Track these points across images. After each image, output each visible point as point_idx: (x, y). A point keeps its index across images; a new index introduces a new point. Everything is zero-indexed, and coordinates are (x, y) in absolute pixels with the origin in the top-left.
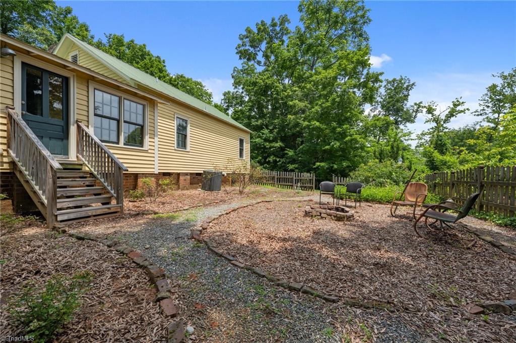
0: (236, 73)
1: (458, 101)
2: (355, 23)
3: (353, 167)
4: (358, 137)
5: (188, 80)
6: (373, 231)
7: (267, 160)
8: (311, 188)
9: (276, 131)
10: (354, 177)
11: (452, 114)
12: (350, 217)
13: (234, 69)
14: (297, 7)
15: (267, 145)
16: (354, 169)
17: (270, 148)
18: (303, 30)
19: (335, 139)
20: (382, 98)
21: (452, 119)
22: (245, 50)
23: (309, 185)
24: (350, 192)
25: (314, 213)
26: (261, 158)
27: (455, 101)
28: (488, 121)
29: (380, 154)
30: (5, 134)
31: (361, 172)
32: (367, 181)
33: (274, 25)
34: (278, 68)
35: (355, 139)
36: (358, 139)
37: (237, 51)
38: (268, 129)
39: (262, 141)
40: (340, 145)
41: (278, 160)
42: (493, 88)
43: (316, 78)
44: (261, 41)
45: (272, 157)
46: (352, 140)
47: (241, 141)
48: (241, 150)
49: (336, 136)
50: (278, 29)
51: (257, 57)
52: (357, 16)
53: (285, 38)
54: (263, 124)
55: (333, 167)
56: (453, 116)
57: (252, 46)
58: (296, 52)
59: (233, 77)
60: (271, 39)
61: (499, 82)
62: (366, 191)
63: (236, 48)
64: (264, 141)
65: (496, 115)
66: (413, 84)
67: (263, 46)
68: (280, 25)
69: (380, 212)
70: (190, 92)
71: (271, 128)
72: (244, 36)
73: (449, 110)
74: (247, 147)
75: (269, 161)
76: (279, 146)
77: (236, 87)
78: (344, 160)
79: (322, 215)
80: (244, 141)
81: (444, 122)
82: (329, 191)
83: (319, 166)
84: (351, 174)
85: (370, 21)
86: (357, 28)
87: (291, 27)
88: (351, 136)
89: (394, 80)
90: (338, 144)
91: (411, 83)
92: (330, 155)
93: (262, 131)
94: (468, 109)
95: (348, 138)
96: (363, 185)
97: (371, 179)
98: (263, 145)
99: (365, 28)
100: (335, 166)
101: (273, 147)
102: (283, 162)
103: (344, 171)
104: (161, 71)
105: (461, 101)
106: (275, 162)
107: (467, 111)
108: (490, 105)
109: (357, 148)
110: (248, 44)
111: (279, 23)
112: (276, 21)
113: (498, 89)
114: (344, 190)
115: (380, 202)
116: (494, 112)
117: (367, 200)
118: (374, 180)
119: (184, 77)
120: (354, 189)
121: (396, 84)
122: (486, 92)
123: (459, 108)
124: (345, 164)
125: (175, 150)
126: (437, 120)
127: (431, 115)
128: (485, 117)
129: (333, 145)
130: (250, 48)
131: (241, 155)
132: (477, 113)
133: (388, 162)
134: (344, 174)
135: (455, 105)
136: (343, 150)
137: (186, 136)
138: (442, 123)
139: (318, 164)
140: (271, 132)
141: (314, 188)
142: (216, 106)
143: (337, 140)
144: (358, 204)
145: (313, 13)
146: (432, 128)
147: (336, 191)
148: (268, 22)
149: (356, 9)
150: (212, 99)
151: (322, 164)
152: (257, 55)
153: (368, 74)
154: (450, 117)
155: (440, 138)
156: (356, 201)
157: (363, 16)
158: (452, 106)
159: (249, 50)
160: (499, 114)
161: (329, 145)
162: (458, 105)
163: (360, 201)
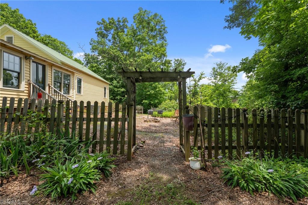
0: (92, 42)
1: (202, 73)
2: (161, 31)
3: (160, 103)
4: (162, 89)
5: (55, 41)
6: (165, 124)
7: (116, 98)
8: (141, 113)
9: (121, 82)
10: (160, 107)
11: (200, 79)
12: (159, 121)
13: (91, 39)
14: (133, 17)
15: (116, 89)
16: (160, 104)
17: (118, 91)
18: (135, 28)
19: (152, 89)
20: (173, 68)
21: (201, 80)
22: (101, 32)
23: (140, 112)
24: (159, 113)
25: (148, 121)
26: (112, 97)
27: (202, 72)
28: (213, 83)
29: (171, 97)
30: (27, 89)
31: (163, 105)
32: (165, 109)
33: (119, 21)
34: (121, 46)
35: (160, 90)
36: (162, 90)
37: (96, 32)
38: (116, 80)
39: (113, 87)
40: (154, 92)
41: (122, 98)
42: (214, 68)
43: (143, 58)
44: (111, 29)
45: (119, 97)
46: (159, 90)
47: (105, 88)
48: (105, 93)
49: (152, 88)
50: (121, 24)
51: (108, 37)
52: (161, 28)
53: (125, 30)
54: (113, 77)
55: (151, 102)
56: (201, 79)
57: (105, 30)
58: (132, 40)
59: (90, 44)
60: (117, 29)
61: (216, 66)
62: (165, 113)
63: (96, 30)
64: (114, 87)
65: (215, 81)
66: (185, 63)
67: (112, 31)
68: (123, 22)
69: (168, 120)
70: (56, 48)
71: (118, 80)
72: (100, 23)
73: (199, 76)
74: (107, 91)
75: (117, 99)
76: (123, 91)
77: (93, 52)
78: (156, 99)
79: (151, 121)
80: (106, 88)
81: (198, 82)
82: (151, 113)
83: (145, 102)
84: (159, 106)
85: (167, 32)
86: (161, 33)
87: (129, 25)
88: (159, 88)
89: (178, 60)
90: (153, 92)
91: (185, 62)
92: (149, 97)
93: (113, 82)
94: (206, 77)
95: (158, 89)
96: (164, 111)
97: (167, 109)
98: (114, 89)
99: (165, 35)
100: (152, 102)
101: (120, 91)
102: (125, 100)
103: (156, 104)
104: (35, 32)
105: (204, 73)
106: (121, 99)
107: (205, 78)
108: (213, 76)
109: (161, 94)
110: (103, 28)
111: (122, 21)
112: (120, 19)
113: (216, 69)
114: (156, 113)
115: (169, 117)
116: (214, 79)
117: (165, 117)
118: (168, 109)
119: (52, 38)
120: (160, 112)
121: (179, 62)
122: (212, 70)
123: (203, 76)
124: (156, 101)
125: (77, 95)
126: (195, 81)
127: (193, 78)
128: (211, 81)
129: (151, 92)
130: (104, 31)
131: (105, 96)
132: (209, 79)
133: (173, 101)
134: (156, 106)
135: (202, 75)
136: (155, 94)
137: (81, 87)
138: (197, 82)
139: (144, 101)
140: (118, 83)
141: (143, 113)
142: (76, 60)
143: (153, 90)
144: (161, 118)
145: (141, 22)
146: (193, 84)
147: (154, 114)
148: (116, 19)
149: (161, 25)
150: (72, 55)
151: (146, 101)
152: (108, 35)
153: (166, 60)
154: (200, 80)
155: (196, 89)
156: (161, 117)
157: (164, 29)
158: (200, 75)
159: (104, 32)
160: (216, 80)
161: (149, 92)
162: (203, 75)
163: (162, 117)
